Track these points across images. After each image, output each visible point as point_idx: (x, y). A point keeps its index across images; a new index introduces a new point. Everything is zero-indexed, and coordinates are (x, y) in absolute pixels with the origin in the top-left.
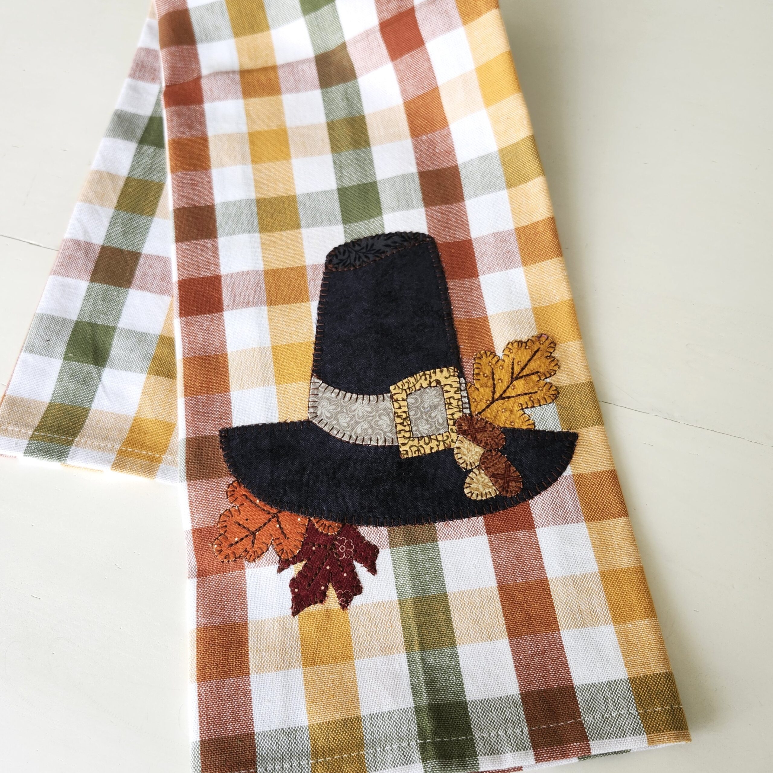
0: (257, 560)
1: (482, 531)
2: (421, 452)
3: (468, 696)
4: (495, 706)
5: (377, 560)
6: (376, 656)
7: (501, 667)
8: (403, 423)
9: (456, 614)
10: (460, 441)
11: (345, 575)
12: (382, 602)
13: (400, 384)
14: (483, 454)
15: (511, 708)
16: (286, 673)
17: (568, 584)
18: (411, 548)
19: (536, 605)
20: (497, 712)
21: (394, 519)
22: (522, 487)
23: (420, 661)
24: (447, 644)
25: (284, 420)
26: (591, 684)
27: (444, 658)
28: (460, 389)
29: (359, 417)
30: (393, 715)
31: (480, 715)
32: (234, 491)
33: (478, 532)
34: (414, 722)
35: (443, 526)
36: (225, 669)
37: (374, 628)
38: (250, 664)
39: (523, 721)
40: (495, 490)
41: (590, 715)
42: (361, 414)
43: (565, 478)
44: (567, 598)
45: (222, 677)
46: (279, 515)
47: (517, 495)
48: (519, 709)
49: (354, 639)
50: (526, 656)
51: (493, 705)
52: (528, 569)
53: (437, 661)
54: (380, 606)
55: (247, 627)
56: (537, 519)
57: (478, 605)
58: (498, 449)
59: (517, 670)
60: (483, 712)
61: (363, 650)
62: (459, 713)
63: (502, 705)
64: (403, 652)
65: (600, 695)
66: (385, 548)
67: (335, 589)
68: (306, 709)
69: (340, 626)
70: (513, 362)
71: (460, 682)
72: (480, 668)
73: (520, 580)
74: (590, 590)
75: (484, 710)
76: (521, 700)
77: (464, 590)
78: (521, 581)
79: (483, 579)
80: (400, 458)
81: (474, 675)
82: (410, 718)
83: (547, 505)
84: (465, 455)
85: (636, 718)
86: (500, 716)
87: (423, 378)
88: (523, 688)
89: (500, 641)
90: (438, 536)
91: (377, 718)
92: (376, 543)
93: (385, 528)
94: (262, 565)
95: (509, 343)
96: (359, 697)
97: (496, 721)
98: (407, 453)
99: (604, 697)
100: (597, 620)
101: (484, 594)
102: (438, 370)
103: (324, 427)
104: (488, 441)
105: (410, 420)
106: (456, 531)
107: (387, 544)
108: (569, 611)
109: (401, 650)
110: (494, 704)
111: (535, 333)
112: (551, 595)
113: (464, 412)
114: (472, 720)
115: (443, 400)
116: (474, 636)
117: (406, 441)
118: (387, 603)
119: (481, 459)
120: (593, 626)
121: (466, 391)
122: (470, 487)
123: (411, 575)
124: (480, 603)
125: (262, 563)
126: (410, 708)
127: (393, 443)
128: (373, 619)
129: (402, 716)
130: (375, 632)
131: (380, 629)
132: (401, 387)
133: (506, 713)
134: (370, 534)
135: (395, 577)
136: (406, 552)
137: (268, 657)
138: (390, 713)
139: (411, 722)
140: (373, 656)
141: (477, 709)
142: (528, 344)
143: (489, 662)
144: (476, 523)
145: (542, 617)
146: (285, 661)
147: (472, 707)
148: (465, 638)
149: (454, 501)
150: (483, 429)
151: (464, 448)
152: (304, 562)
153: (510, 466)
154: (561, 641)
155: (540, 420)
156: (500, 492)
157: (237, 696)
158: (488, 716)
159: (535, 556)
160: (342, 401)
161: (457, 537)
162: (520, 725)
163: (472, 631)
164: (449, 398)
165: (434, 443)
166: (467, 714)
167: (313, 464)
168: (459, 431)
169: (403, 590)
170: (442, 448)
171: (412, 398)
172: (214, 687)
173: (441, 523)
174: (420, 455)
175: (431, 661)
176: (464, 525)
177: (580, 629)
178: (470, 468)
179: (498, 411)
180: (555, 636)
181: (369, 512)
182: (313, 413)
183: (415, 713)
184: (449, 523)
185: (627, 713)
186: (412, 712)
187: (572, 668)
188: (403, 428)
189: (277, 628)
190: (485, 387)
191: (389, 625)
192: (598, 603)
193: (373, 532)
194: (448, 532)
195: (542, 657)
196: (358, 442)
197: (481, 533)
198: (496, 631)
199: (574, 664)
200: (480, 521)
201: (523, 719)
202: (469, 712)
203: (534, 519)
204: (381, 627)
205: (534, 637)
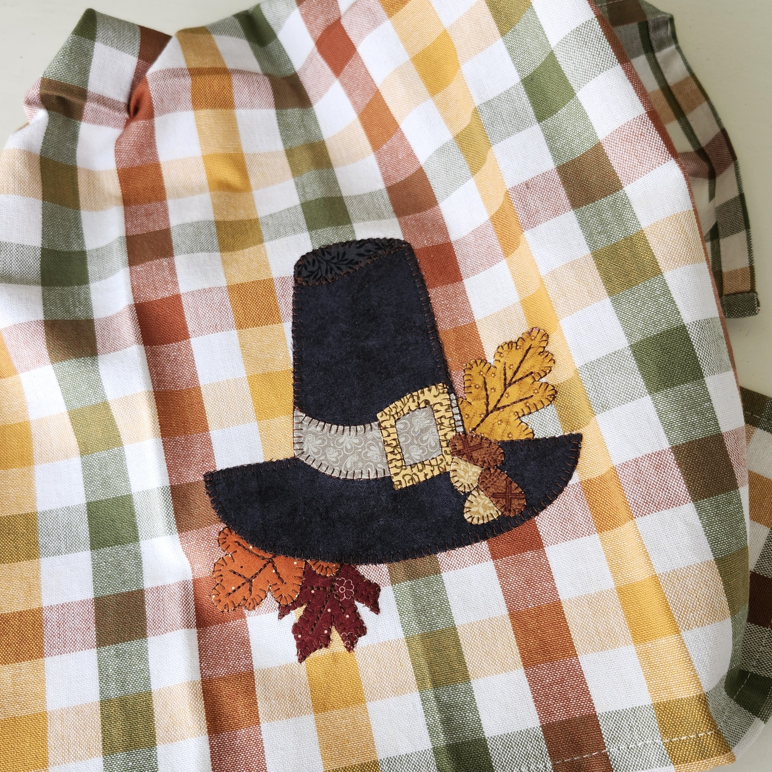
0: (256, 608)
1: (487, 557)
2: (415, 481)
3: (486, 732)
4: (515, 741)
5: (379, 598)
6: (388, 697)
7: (518, 699)
8: (394, 452)
9: (467, 647)
10: (456, 462)
11: (348, 616)
12: (389, 641)
13: (386, 410)
14: (481, 473)
15: (533, 742)
16: (298, 720)
17: (583, 605)
18: (413, 583)
19: (550, 631)
20: (518, 747)
21: (393, 555)
22: (525, 504)
23: (434, 699)
24: (460, 679)
25: (269, 459)
26: (615, 712)
27: (459, 694)
28: (451, 406)
29: (347, 450)
30: (411, 758)
31: (500, 751)
32: (225, 538)
33: (482, 558)
34: (433, 764)
35: (445, 556)
36: (236, 720)
37: (383, 669)
38: (259, 713)
39: (546, 754)
40: (496, 511)
41: (615, 745)
42: (349, 447)
43: (572, 487)
44: (582, 620)
45: (233, 729)
46: (274, 559)
47: (521, 513)
48: (541, 742)
49: (364, 681)
50: (543, 685)
51: (513, 739)
52: (539, 592)
53: (452, 698)
54: (387, 646)
55: (254, 676)
56: (545, 537)
57: (489, 636)
58: (496, 465)
59: (536, 701)
60: (503, 749)
61: (374, 692)
62: (478, 751)
63: (523, 739)
64: (416, 691)
65: (625, 723)
66: (386, 586)
67: (339, 632)
68: (320, 756)
69: (349, 669)
70: (505, 367)
71: (477, 718)
72: (497, 701)
73: (531, 605)
74: (607, 610)
75: (504, 746)
76: (542, 733)
77: (473, 621)
78: (533, 606)
79: (492, 608)
80: (394, 489)
81: (490, 709)
82: (429, 760)
83: (554, 520)
84: (462, 477)
85: (661, 748)
86: (521, 751)
87: (411, 400)
88: (543, 719)
89: (515, 671)
90: (440, 567)
91: (395, 762)
92: (376, 580)
93: (385, 565)
94: (262, 612)
95: (499, 347)
96: (375, 740)
97: (518, 757)
98: (401, 484)
99: (629, 725)
100: (616, 641)
101: (495, 624)
102: (426, 390)
103: (312, 464)
104: (486, 459)
105: (401, 448)
106: (460, 560)
107: (388, 582)
108: (585, 634)
109: (414, 689)
110: (515, 739)
111: (526, 329)
112: (565, 618)
113: (458, 431)
114: (493, 757)
115: (434, 420)
116: (488, 669)
117: (398, 471)
118: (394, 642)
119: (479, 479)
120: (613, 648)
121: (457, 408)
122: (470, 511)
123: (416, 611)
124: (492, 633)
125: (262, 610)
126: (428, 750)
127: (384, 474)
128: (381, 659)
129: (420, 758)
130: (384, 673)
131: (390, 669)
132: (388, 413)
133: (527, 748)
134: (370, 572)
135: (400, 614)
136: (408, 588)
137: (278, 705)
138: (408, 756)
139: (430, 765)
140: (385, 698)
141: (497, 745)
142: (519, 343)
143: (505, 695)
144: (480, 549)
145: (558, 643)
146: (296, 708)
147: (492, 744)
148: (479, 671)
149: (454, 528)
150: (479, 446)
151: (461, 469)
152: (304, 607)
153: (511, 483)
154: (580, 667)
155: (539, 426)
156: (502, 513)
157: (249, 747)
158: (509, 752)
159: (546, 577)
160: (328, 434)
161: (461, 566)
162: (543, 760)
163: (485, 663)
164: (441, 418)
165: (428, 469)
166: (487, 752)
167: (305, 504)
168: (453, 452)
169: (409, 627)
170: (436, 473)
171: (401, 423)
172: (226, 739)
173: (442, 553)
174: (414, 483)
175: (445, 698)
176: (467, 552)
177: (599, 653)
178: (469, 491)
179: (493, 424)
180: (573, 662)
181: (367, 550)
182: (299, 449)
183: (433, 755)
184: (451, 553)
185: (652, 743)
186: (431, 754)
187: (593, 695)
188: (394, 457)
189: (284, 676)
190: (478, 399)
191: (398, 664)
192: (617, 623)
193: (372, 570)
194: (450, 562)
195: (561, 686)
196: (349, 477)
197: (486, 559)
198: (511, 662)
199: (596, 690)
200: (484, 546)
201: (545, 753)
202: (489, 749)
203: (542, 538)
204: (391, 667)
205: (551, 665)
